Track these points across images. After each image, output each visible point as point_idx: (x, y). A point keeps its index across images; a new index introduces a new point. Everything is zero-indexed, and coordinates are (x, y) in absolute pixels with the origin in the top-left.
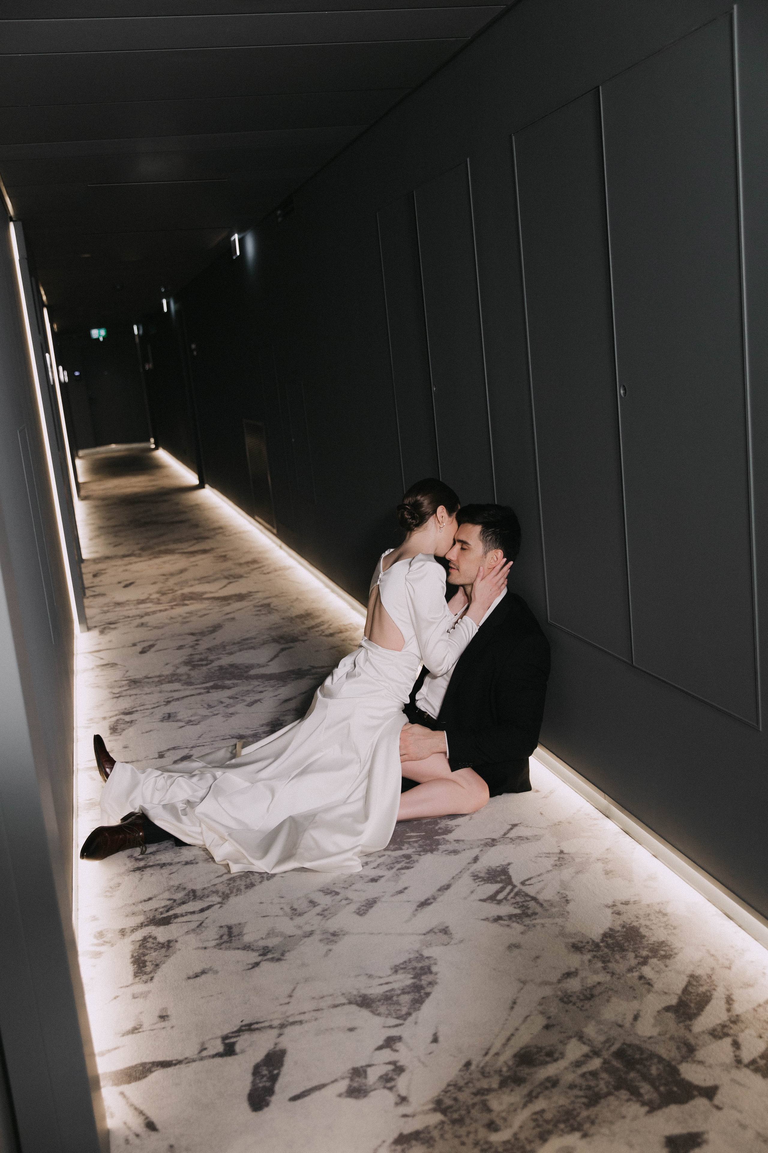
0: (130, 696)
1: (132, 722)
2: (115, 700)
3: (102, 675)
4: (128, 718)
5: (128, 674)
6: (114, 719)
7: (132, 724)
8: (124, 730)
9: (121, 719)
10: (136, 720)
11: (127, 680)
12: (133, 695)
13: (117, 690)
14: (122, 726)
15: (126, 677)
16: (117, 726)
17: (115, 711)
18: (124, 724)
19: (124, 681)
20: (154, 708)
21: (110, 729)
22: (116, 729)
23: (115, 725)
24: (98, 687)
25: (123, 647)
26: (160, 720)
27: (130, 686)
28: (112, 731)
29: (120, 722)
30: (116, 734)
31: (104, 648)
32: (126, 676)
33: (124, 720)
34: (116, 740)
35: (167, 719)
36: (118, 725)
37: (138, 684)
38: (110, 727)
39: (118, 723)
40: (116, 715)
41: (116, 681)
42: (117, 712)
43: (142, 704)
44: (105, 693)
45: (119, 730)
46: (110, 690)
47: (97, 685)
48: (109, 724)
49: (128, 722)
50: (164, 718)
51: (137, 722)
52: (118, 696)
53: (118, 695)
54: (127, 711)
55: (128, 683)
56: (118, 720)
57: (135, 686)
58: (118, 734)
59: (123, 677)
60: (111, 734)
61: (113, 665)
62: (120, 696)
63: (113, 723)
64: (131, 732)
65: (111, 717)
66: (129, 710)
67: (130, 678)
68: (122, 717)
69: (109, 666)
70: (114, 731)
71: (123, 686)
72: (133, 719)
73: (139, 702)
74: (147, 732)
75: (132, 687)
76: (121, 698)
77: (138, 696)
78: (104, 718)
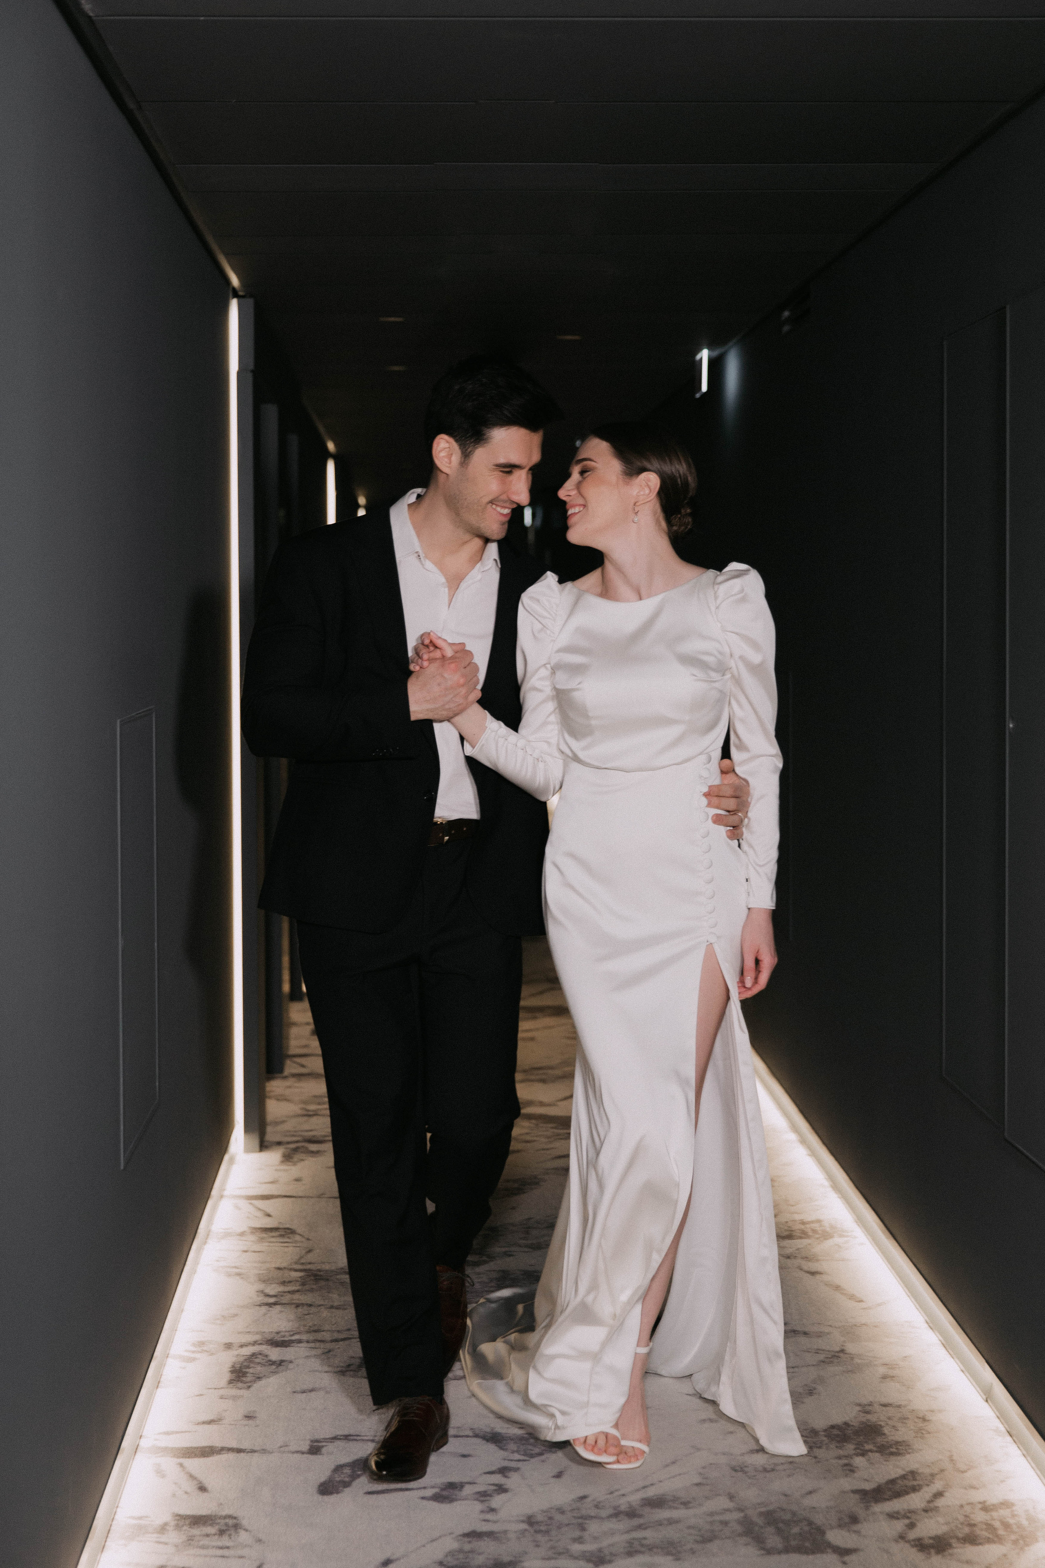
0: (298, 1306)
1: (281, 1363)
2: (264, 1309)
3: (255, 1252)
4: (275, 1354)
5: (310, 1257)
6: (248, 1351)
7: (281, 1368)
8: (259, 1378)
9: (260, 1354)
10: (291, 1362)
11: (301, 1271)
12: (303, 1304)
13: (273, 1289)
14: (259, 1368)
15: (303, 1264)
16: (248, 1367)
17: (257, 1333)
18: (263, 1365)
19: (296, 1270)
20: (336, 1341)
21: (232, 1372)
22: (245, 1374)
23: (245, 1364)
24: (239, 1274)
25: (320, 1196)
26: (339, 1369)
27: (303, 1284)
28: (233, 1376)
29: (257, 1360)
30: (240, 1385)
31: (279, 1193)
32: (302, 1261)
33: (266, 1356)
34: (234, 1398)
35: (355, 1371)
36: (252, 1365)
37: (323, 1283)
38: (233, 1367)
39: (250, 1362)
40: (255, 1343)
41: (279, 1269)
42: (258, 1337)
43: (316, 1328)
44: (249, 1291)
45: (249, 1378)
46: (261, 1286)
47: (237, 1270)
48: (234, 1359)
49: (273, 1363)
50: (349, 1366)
51: (291, 1366)
52: (272, 1303)
53: (272, 1300)
54: (278, 1338)
55: (300, 1277)
56: (254, 1355)
57: (314, 1287)
58: (245, 1385)
59: (296, 1263)
60: (231, 1382)
61: (283, 1232)
62: (275, 1304)
63: (242, 1359)
64: (272, 1384)
65: (241, 1346)
66: (284, 1336)
67: (309, 1267)
68: (264, 1348)
69: (277, 1234)
70: (239, 1377)
71: (290, 1282)
72: (287, 1357)
73: (310, 1324)
74: (304, 1392)
75: (307, 1287)
76: (278, 1308)
77: (313, 1310)
78: (228, 1346)
